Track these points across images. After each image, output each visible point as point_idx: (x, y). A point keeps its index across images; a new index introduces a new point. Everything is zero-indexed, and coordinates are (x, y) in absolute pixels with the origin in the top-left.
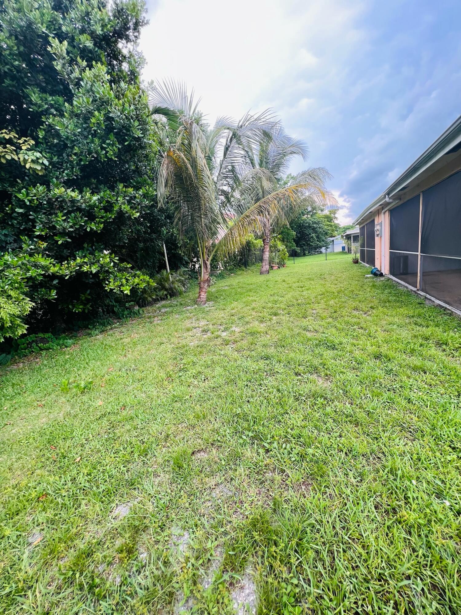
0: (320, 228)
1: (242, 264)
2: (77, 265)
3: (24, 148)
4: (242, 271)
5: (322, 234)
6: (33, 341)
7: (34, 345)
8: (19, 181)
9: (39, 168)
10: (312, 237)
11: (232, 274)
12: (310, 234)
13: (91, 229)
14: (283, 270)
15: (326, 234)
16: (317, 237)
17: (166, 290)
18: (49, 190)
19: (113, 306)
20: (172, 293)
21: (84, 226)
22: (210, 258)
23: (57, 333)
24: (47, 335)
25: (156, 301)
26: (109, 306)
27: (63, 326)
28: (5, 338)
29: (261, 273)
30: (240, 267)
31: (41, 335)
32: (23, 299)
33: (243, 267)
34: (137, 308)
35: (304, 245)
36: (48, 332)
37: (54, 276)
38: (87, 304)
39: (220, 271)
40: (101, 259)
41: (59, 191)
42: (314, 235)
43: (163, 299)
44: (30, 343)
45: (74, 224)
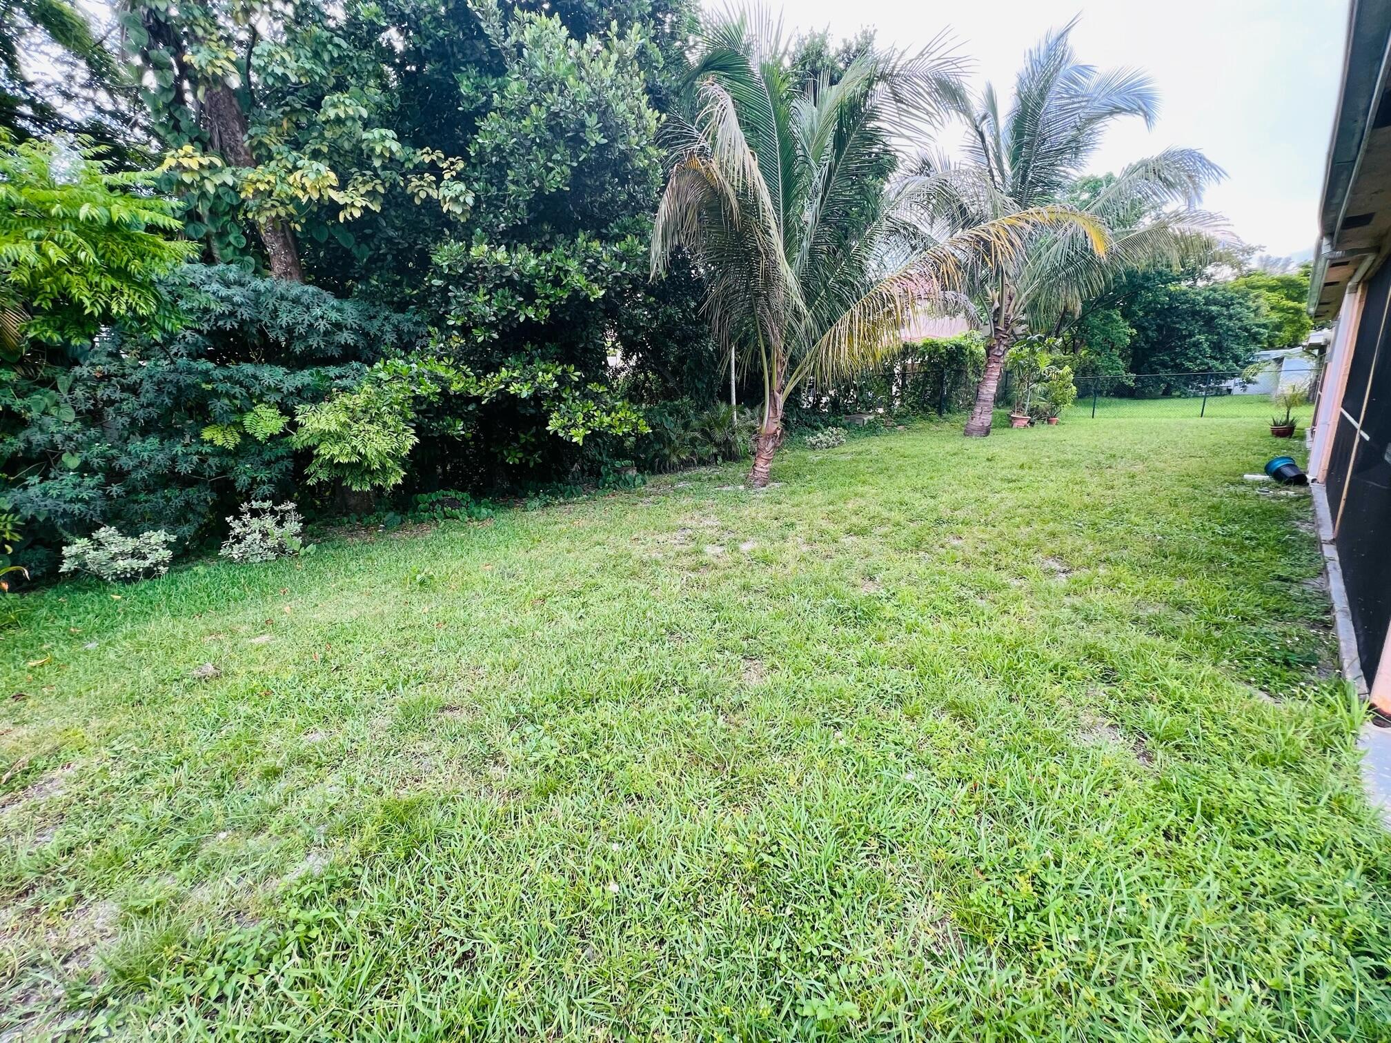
0: (1230, 317)
1: (934, 406)
2: (501, 382)
3: (447, 176)
4: (926, 423)
5: (1237, 337)
6: (438, 501)
7: (438, 507)
8: (447, 232)
9: (459, 210)
10: (1197, 345)
11: (901, 427)
12: (1191, 335)
13: (528, 319)
14: (1042, 431)
15: (1255, 338)
16: (1218, 347)
17: (717, 445)
18: (468, 247)
19: (602, 463)
20: (730, 454)
21: (515, 312)
22: (790, 388)
23: (479, 495)
24: (460, 495)
25: (686, 464)
26: (593, 461)
27: (506, 485)
28: (372, 486)
29: (968, 433)
30: (926, 410)
31: (452, 494)
32: (405, 430)
33: (933, 414)
34: (633, 473)
35: (1164, 365)
36: (463, 490)
37: (464, 398)
38: (535, 451)
39: (871, 417)
40: (540, 374)
41: (479, 251)
42: (1202, 338)
43: (702, 462)
44: (432, 504)
45: (500, 309)
